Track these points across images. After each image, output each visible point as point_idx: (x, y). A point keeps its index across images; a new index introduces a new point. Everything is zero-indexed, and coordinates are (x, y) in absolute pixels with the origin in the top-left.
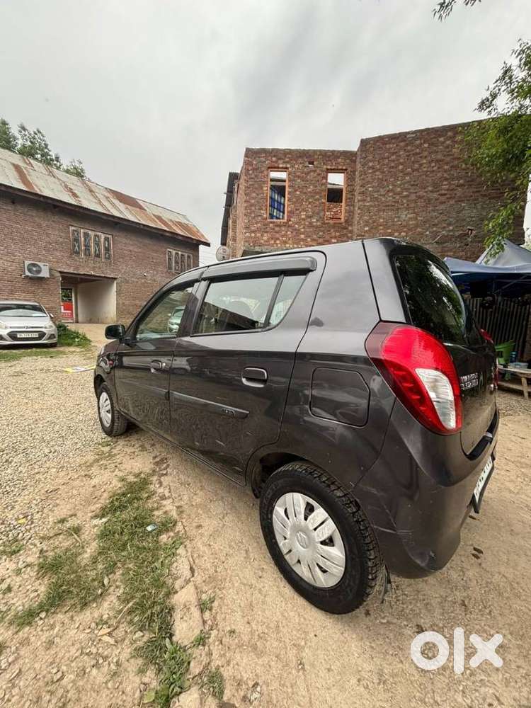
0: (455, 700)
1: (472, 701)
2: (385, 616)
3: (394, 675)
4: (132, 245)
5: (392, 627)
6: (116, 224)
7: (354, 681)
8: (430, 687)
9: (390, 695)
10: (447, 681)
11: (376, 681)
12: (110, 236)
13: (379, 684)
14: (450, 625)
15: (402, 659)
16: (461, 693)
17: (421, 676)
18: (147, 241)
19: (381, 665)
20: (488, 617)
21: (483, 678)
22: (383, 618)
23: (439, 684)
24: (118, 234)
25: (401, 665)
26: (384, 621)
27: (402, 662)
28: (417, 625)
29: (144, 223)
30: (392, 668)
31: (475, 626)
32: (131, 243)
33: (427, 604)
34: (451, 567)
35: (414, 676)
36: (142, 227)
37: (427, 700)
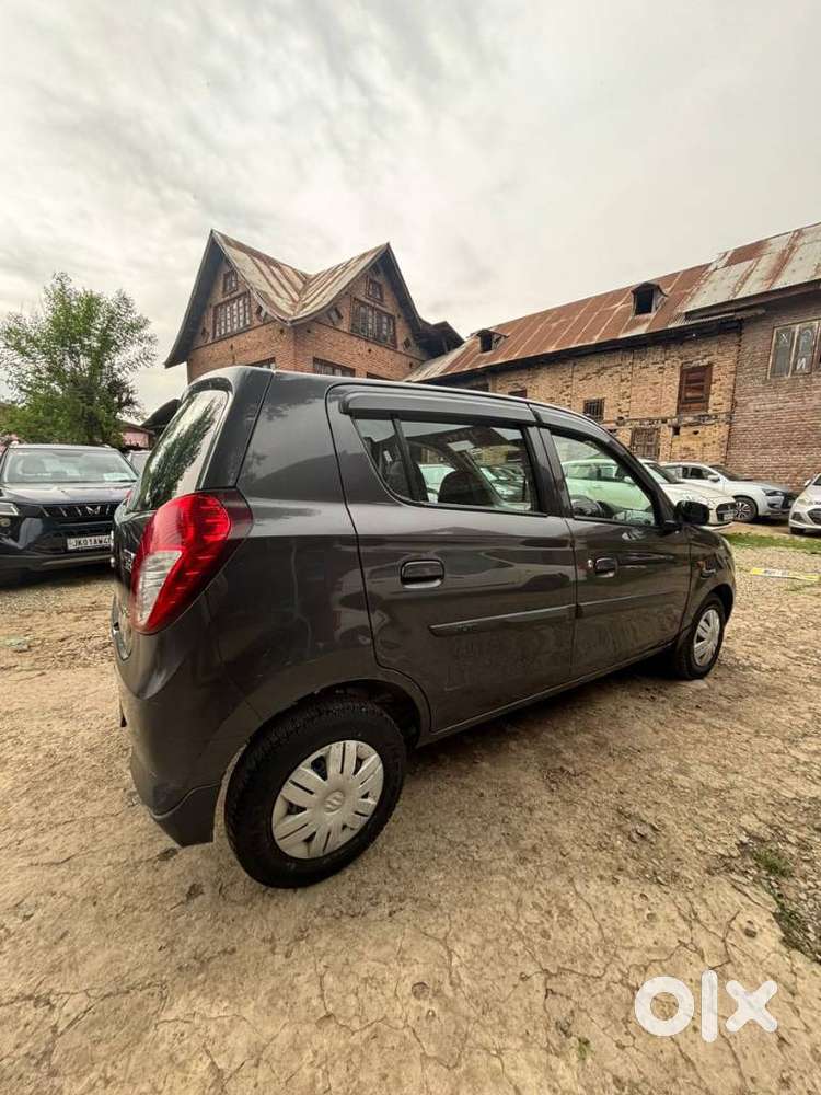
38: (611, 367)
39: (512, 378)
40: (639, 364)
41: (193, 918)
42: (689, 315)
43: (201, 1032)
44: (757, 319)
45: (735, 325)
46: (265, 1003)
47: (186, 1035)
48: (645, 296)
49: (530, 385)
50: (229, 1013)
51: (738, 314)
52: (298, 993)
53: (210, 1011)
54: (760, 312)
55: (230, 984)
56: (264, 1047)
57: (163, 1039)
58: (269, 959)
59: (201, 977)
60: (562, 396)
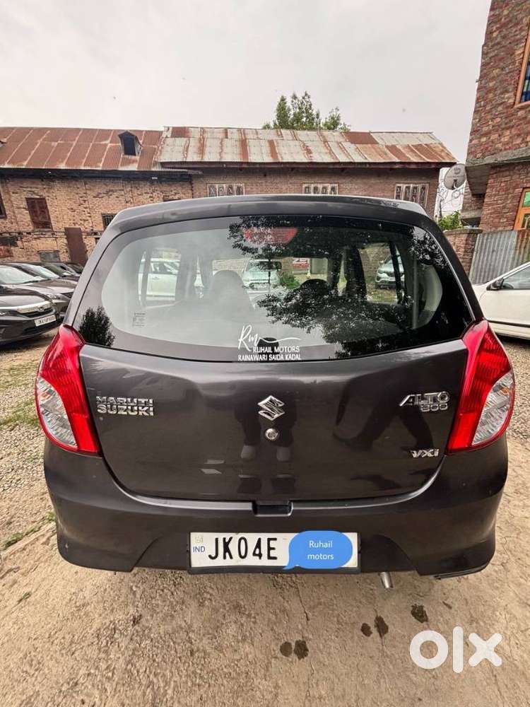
0: (80, 669)
1: (83, 684)
2: (139, 587)
3: (87, 614)
4: (356, 189)
5: (131, 596)
6: (343, 170)
7: (73, 590)
8: (85, 644)
9: (70, 618)
10: (95, 657)
11: (78, 604)
12: (336, 185)
13: (76, 607)
14: (156, 644)
15: (103, 615)
16: (87, 672)
17: (93, 635)
18: (373, 181)
19: (92, 603)
20: (189, 684)
21: (109, 691)
22: (136, 587)
23: (90, 651)
24: (344, 181)
25: (97, 616)
26: (134, 589)
27: (100, 615)
28: (141, 615)
29: (371, 161)
30: (93, 611)
31: (168, 671)
32: (356, 187)
33: (172, 616)
34: (242, 625)
35: (90, 629)
36: (368, 166)
37: (74, 645)
38: (116, 191)
39: (25, 185)
40: (136, 192)
41: (441, 619)
42: (163, 164)
43: (514, 631)
44: (198, 177)
45: (188, 177)
46: (497, 592)
47: (517, 642)
48: (129, 141)
49: (47, 194)
50: (503, 613)
51: (189, 171)
52: (491, 574)
53: (502, 624)
54: (200, 173)
55: (486, 608)
56: (520, 599)
57: (522, 657)
58: (471, 582)
59: (482, 624)
60: (81, 208)
